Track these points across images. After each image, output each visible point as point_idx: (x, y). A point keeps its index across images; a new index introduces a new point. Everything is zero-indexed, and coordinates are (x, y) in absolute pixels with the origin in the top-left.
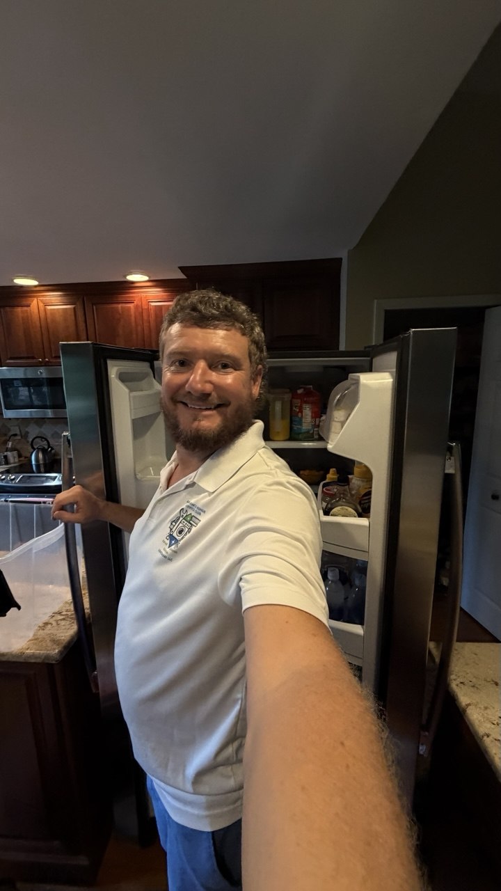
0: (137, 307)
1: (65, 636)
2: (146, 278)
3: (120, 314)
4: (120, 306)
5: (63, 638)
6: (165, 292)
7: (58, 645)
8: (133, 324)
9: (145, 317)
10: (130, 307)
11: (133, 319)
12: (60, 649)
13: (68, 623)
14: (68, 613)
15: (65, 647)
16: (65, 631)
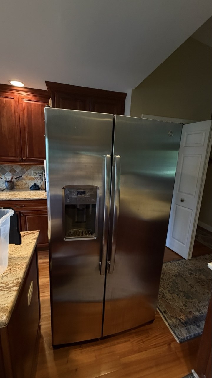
0: (15, 102)
1: (8, 304)
2: (22, 85)
3: (4, 104)
4: (4, 99)
5: (6, 305)
6: (33, 96)
7: (4, 312)
8: (13, 111)
9: (21, 108)
10: (11, 101)
11: (13, 108)
12: (7, 315)
13: (6, 292)
14: (3, 285)
15: (10, 312)
16: (6, 299)
